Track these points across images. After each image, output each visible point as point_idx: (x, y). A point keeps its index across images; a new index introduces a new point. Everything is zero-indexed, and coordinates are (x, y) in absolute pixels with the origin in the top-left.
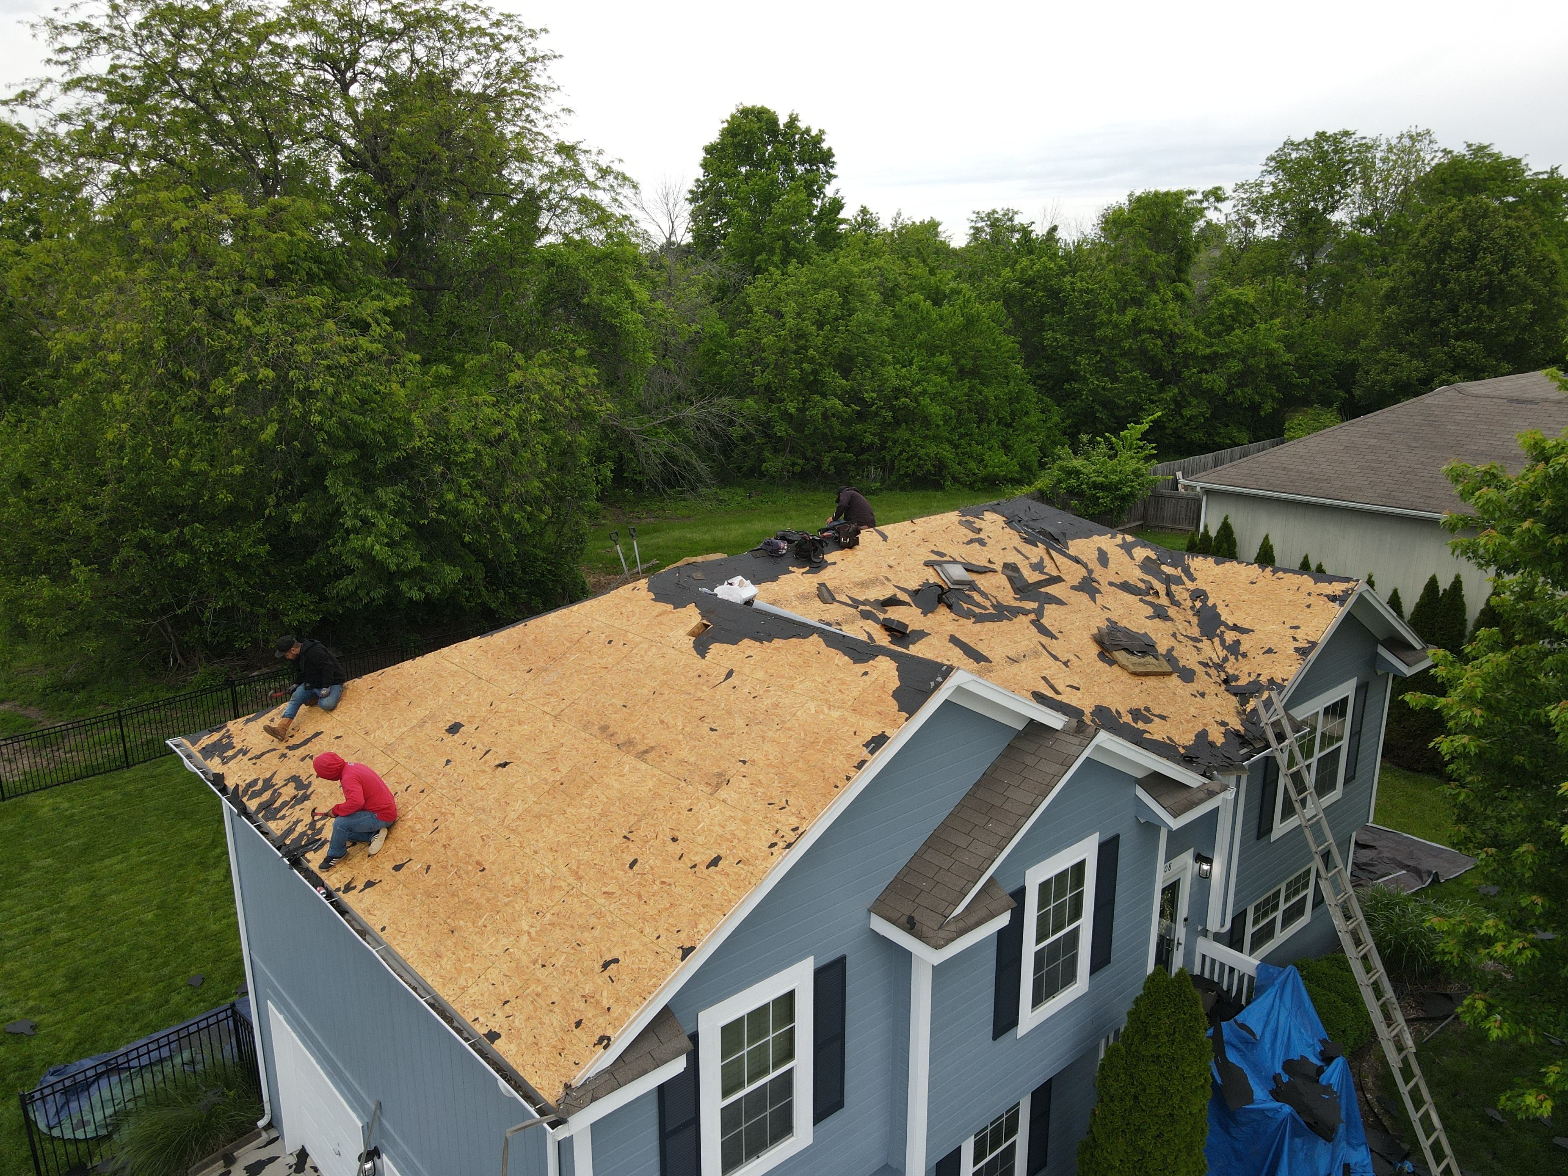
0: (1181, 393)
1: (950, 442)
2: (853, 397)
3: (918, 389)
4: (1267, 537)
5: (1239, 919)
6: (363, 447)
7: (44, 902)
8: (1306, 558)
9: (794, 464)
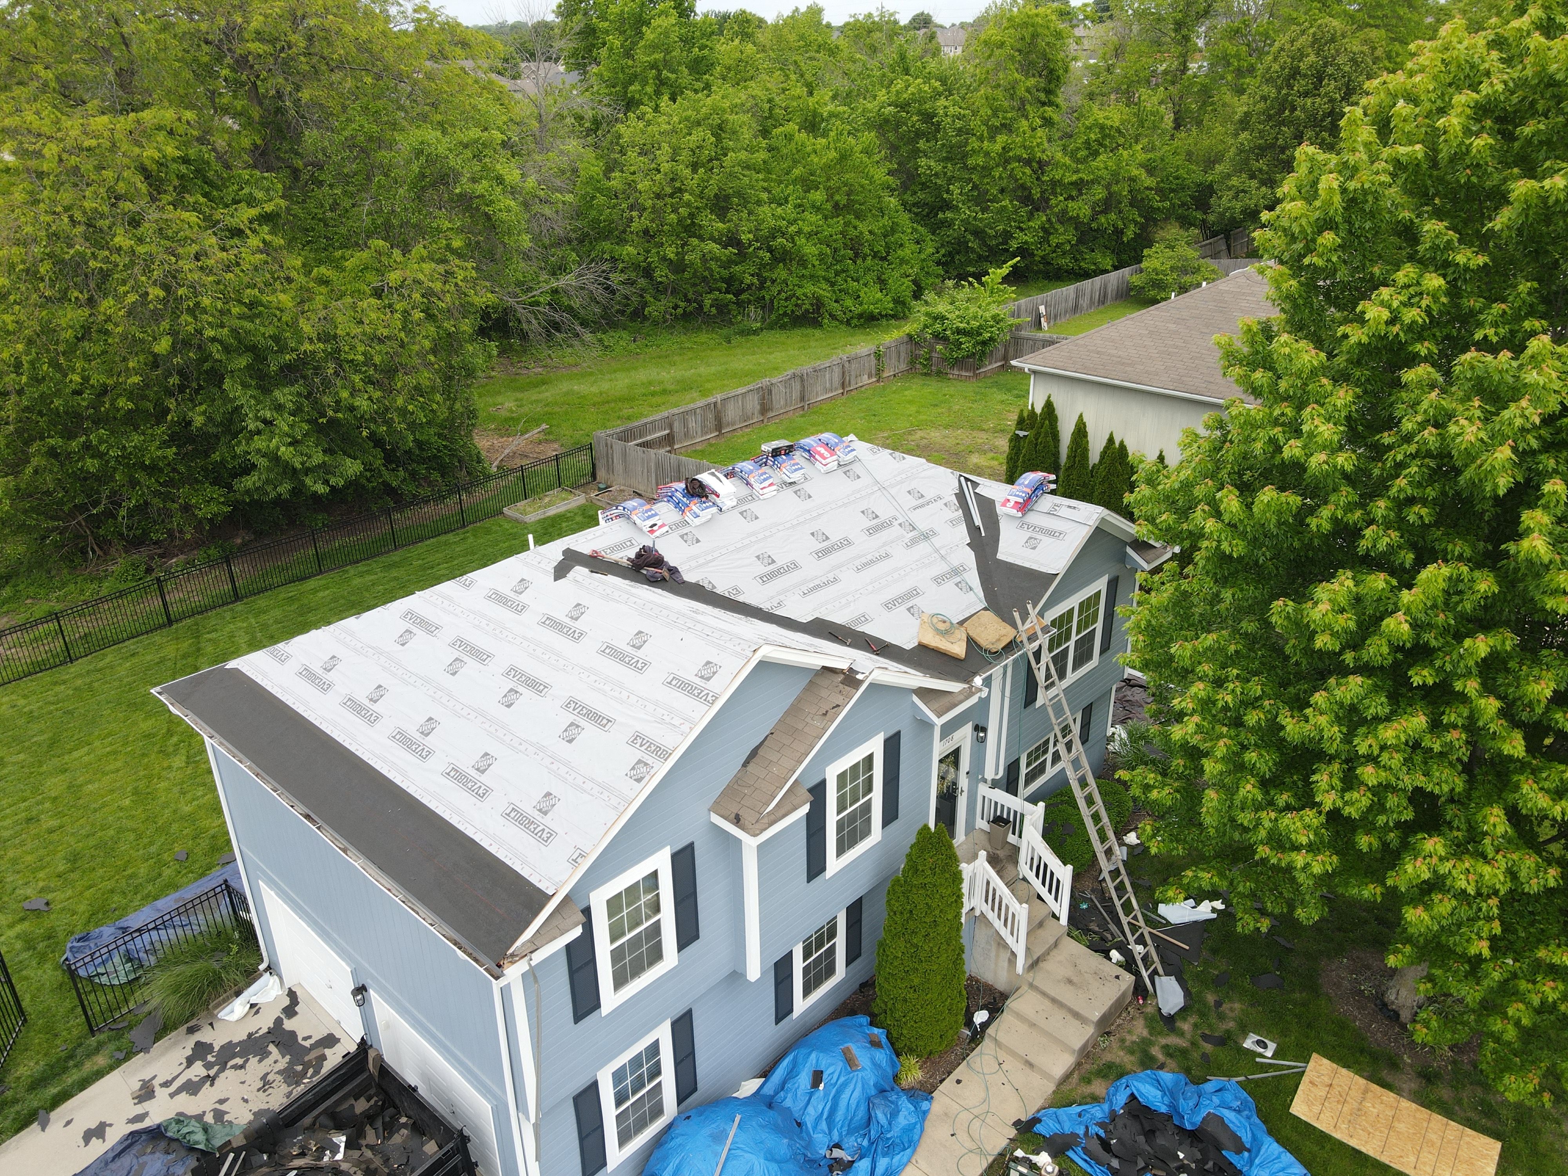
0: (1049, 220)
1: (825, 278)
2: (731, 240)
3: (793, 229)
4: (1081, 416)
5: (1013, 768)
6: (258, 353)
7: (27, 794)
8: (1111, 434)
9: (676, 307)
